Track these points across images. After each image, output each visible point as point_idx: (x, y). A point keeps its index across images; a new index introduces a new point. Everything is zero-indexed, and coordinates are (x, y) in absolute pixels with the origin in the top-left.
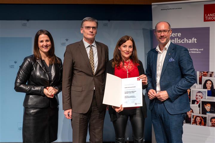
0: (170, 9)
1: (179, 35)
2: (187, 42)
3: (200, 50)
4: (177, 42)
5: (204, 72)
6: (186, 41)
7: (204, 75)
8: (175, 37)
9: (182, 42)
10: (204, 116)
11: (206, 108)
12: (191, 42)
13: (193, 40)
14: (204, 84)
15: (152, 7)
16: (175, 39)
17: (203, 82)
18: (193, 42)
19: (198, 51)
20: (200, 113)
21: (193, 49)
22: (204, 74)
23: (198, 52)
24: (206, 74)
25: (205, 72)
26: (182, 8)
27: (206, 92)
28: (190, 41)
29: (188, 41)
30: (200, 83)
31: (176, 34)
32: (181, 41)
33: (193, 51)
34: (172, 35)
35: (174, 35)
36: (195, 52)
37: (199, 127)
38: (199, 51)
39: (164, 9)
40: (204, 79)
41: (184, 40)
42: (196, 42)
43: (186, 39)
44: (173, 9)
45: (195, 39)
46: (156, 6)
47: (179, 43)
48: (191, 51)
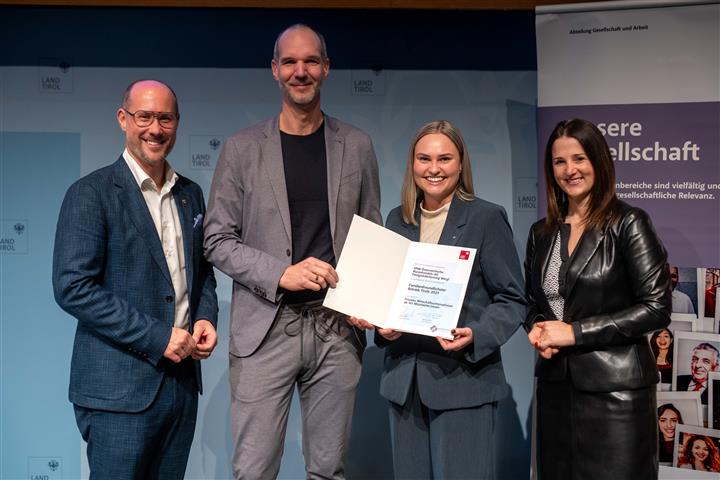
0: (605, 29)
1: (635, 129)
2: (665, 158)
3: (711, 187)
4: (627, 159)
6: (661, 153)
8: (620, 139)
9: (646, 158)
12: (678, 158)
13: (686, 149)
15: (537, 23)
16: (621, 144)
18: (685, 158)
21: (685, 185)
23: (702, 197)
28: (675, 152)
29: (669, 153)
31: (623, 126)
32: (640, 153)
33: (685, 191)
34: (610, 129)
35: (617, 129)
36: (692, 196)
38: (707, 191)
39: (582, 31)
41: (651, 149)
42: (698, 159)
43: (660, 147)
44: (616, 30)
45: (695, 145)
46: (552, 17)
47: (633, 159)
48: (677, 191)
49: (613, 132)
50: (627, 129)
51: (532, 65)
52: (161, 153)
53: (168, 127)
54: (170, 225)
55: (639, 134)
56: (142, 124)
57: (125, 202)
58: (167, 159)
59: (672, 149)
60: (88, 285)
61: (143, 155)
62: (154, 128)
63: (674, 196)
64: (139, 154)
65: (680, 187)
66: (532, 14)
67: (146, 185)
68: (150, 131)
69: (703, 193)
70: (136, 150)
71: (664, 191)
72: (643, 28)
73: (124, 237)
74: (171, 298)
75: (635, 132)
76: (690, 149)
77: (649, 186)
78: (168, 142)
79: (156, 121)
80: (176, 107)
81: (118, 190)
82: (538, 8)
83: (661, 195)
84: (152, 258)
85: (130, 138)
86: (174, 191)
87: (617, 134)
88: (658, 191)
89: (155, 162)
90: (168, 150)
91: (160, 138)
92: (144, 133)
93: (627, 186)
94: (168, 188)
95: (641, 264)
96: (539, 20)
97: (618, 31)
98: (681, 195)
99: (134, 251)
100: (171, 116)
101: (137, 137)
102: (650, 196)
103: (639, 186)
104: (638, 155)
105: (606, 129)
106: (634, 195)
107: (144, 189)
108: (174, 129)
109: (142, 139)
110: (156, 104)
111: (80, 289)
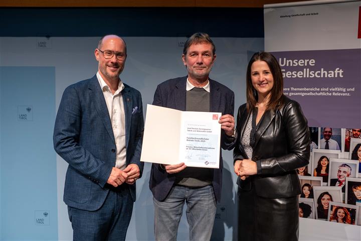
0: (297, 15)
1: (312, 62)
2: (326, 76)
3: (348, 90)
4: (308, 76)
5: (353, 130)
6: (324, 74)
7: (353, 135)
8: (304, 67)
9: (317, 76)
10: (351, 208)
11: (355, 193)
12: (333, 76)
13: (336, 72)
14: (353, 152)
15: (264, 12)
16: (305, 69)
17: (352, 148)
18: (336, 76)
19: (344, 92)
20: (344, 202)
21: (336, 89)
22: (355, 133)
23: (344, 94)
24: (359, 133)
25: (355, 131)
26: (318, 14)
27: (356, 165)
28: (331, 73)
29: (328, 73)
30: (347, 149)
31: (306, 61)
32: (314, 73)
33: (336, 92)
34: (300, 62)
36: (339, 94)
37: (341, 225)
38: (347, 92)
39: (286, 16)
40: (354, 142)
41: (319, 72)
42: (342, 76)
43: (324, 71)
44: (303, 15)
45: (341, 70)
46: (271, 10)
47: (311, 77)
48: (332, 92)
49: (301, 64)
50: (308, 62)
52: (116, 73)
53: (120, 60)
55: (314, 65)
56: (107, 57)
59: (329, 72)
62: (114, 59)
63: (330, 94)
64: (104, 73)
65: (334, 90)
67: (105, 89)
68: (111, 61)
69: (345, 93)
71: (326, 92)
72: (316, 14)
73: (90, 116)
74: (114, 150)
75: (312, 64)
76: (338, 72)
77: (319, 89)
78: (120, 68)
79: (115, 56)
81: (90, 91)
82: (265, 6)
83: (324, 94)
84: (105, 128)
87: (303, 65)
88: (322, 92)
89: (112, 77)
91: (116, 65)
92: (108, 62)
93: (308, 89)
94: (118, 92)
98: (334, 94)
99: (95, 124)
100: (122, 54)
101: (104, 64)
102: (319, 94)
103: (313, 90)
104: (313, 75)
105: (298, 62)
106: (311, 94)
107: (104, 91)
108: (124, 61)
109: (107, 65)
110: (115, 47)
111: (65, 143)
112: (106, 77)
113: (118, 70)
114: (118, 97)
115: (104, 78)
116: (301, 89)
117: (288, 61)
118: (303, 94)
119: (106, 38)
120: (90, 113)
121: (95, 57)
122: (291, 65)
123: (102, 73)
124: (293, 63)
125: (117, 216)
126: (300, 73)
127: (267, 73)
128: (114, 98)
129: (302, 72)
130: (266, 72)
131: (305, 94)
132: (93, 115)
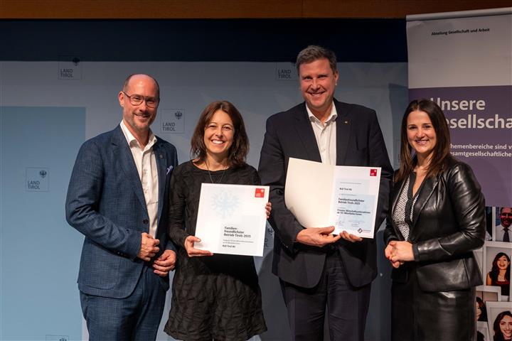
0: (458, 32)
1: (480, 105)
2: (503, 126)
4: (474, 127)
6: (500, 123)
8: (469, 112)
9: (488, 126)
16: (470, 116)
28: (510, 122)
29: (506, 122)
31: (471, 102)
32: (484, 122)
34: (461, 105)
35: (467, 105)
39: (441, 33)
41: (492, 120)
43: (499, 118)
44: (466, 32)
46: (418, 23)
47: (478, 127)
49: (464, 107)
50: (474, 105)
51: (404, 58)
52: (146, 123)
53: (152, 107)
54: (148, 172)
55: (483, 108)
56: (134, 103)
57: (118, 156)
58: (150, 127)
59: (508, 120)
60: (87, 210)
61: (134, 124)
62: (143, 106)
63: (510, 155)
64: (131, 123)
66: (404, 21)
67: (133, 144)
68: (140, 108)
70: (130, 121)
71: (503, 151)
72: (486, 30)
74: (147, 221)
75: (480, 107)
77: (491, 147)
78: (151, 117)
79: (144, 102)
80: (158, 92)
81: (114, 146)
82: (408, 17)
83: (500, 154)
84: (134, 193)
85: (127, 112)
86: (154, 148)
87: (467, 109)
88: (497, 151)
89: (141, 129)
90: (151, 122)
91: (146, 114)
92: (136, 109)
93: (474, 147)
94: (149, 147)
95: (463, 202)
96: (409, 25)
97: (467, 33)
100: (154, 99)
101: (131, 112)
102: (492, 155)
103: (483, 147)
104: (483, 124)
105: (458, 104)
106: (480, 154)
107: (132, 146)
108: (156, 108)
109: (134, 114)
110: (145, 91)
111: (81, 212)
112: (133, 128)
113: (149, 120)
114: (149, 154)
115: (131, 129)
116: (464, 147)
117: (443, 103)
118: (467, 155)
119: (134, 79)
120: (116, 175)
121: (119, 102)
122: (449, 109)
123: (127, 122)
124: (452, 106)
125: (146, 306)
126: (462, 121)
127: (429, 127)
128: (144, 155)
129: (464, 120)
130: (426, 126)
131: (470, 154)
132: (119, 177)
